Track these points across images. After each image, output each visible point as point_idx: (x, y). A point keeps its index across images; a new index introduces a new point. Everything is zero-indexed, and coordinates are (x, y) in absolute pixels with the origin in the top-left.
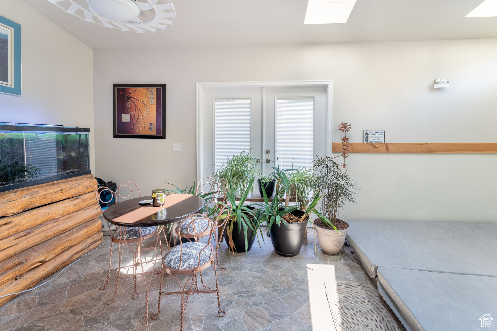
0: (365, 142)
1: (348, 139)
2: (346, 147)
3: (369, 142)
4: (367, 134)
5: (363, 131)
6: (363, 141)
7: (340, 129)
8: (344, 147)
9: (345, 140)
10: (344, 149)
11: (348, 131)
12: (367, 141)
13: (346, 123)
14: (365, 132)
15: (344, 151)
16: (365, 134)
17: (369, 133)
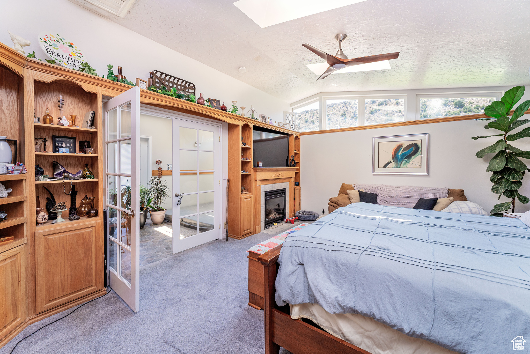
0: (168, 170)
1: (161, 168)
2: (160, 173)
3: (170, 170)
4: (169, 166)
5: (167, 164)
6: (167, 169)
7: (156, 163)
8: (159, 173)
9: (160, 169)
10: (159, 174)
11: (161, 164)
12: (169, 169)
13: (160, 160)
14: (168, 165)
15: (159, 175)
16: (168, 166)
17: (170, 165)
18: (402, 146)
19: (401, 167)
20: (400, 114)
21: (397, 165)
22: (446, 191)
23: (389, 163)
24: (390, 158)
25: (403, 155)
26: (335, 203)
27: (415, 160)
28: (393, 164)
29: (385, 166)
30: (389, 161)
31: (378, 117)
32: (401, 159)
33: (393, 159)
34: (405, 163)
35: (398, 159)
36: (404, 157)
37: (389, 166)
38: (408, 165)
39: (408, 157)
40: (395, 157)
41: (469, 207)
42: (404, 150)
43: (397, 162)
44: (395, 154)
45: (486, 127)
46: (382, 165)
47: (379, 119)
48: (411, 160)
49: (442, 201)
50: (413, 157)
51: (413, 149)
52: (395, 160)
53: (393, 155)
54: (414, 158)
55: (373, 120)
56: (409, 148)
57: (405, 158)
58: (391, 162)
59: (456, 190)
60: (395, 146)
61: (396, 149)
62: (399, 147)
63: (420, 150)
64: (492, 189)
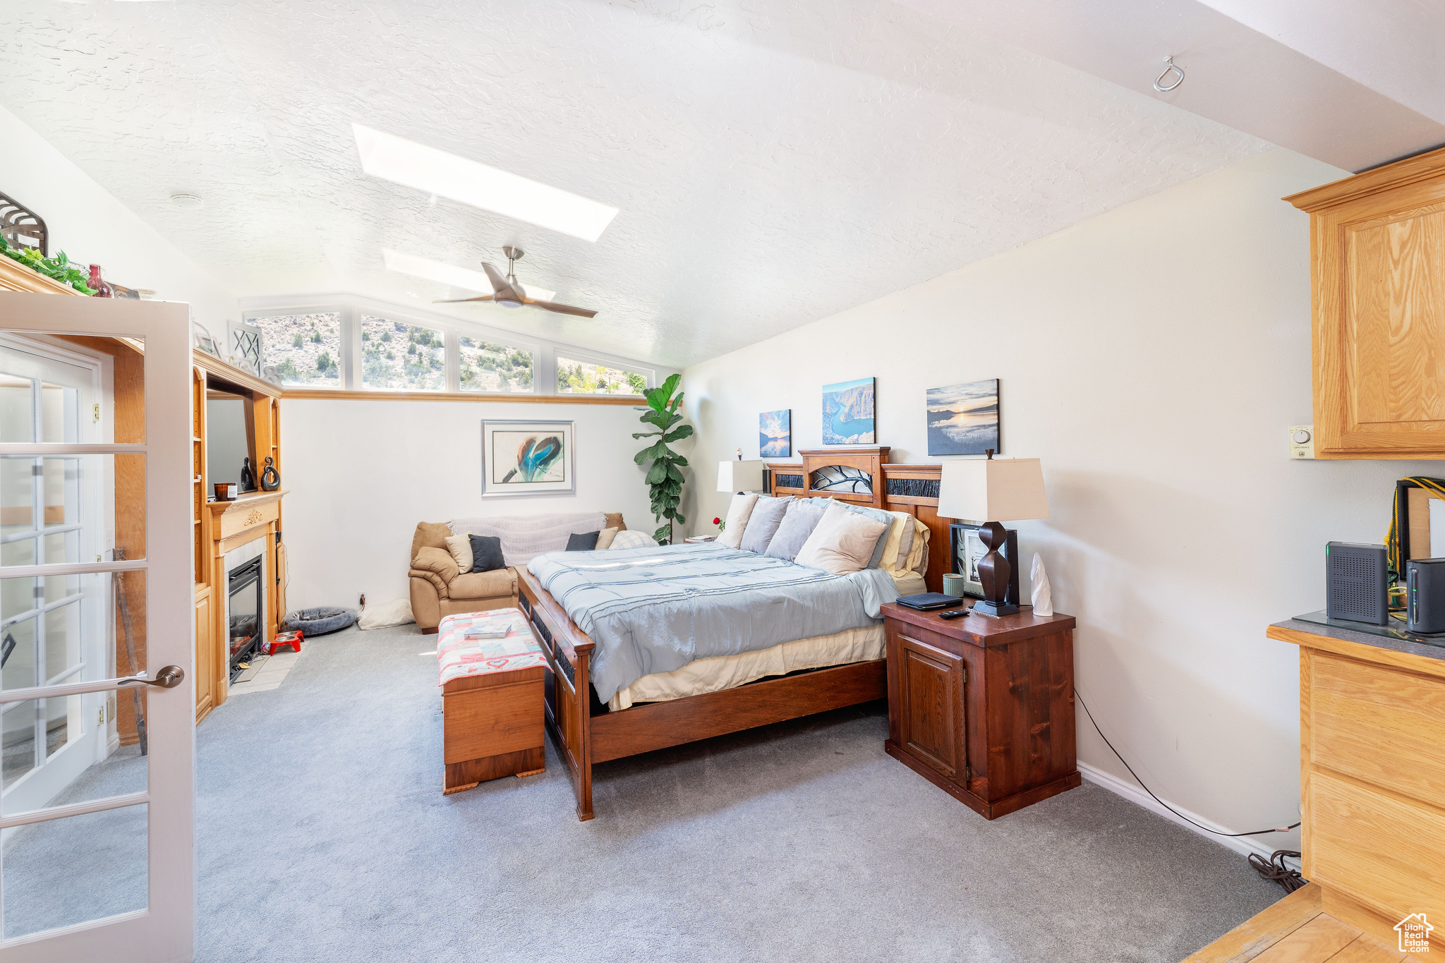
18: (535, 442)
19: (534, 480)
20: (382, 325)
21: (526, 477)
22: (603, 518)
23: (512, 474)
24: (514, 464)
25: (537, 457)
26: (428, 570)
27: (556, 466)
28: (519, 476)
29: (506, 480)
30: (513, 470)
31: (322, 323)
32: (533, 465)
33: (519, 465)
34: (540, 474)
35: (528, 466)
36: (538, 463)
37: (513, 479)
38: (546, 477)
39: (545, 461)
40: (523, 462)
41: (640, 538)
42: (537, 449)
43: (527, 472)
44: (523, 457)
45: (643, 419)
46: (499, 478)
47: (326, 328)
48: (548, 467)
49: (605, 534)
50: (552, 461)
51: (552, 447)
52: (523, 468)
53: (520, 457)
54: (553, 464)
55: (308, 329)
56: (545, 446)
57: (540, 464)
58: (516, 472)
59: (613, 515)
60: (521, 440)
61: (525, 447)
62: (530, 443)
63: (562, 449)
64: (652, 509)
